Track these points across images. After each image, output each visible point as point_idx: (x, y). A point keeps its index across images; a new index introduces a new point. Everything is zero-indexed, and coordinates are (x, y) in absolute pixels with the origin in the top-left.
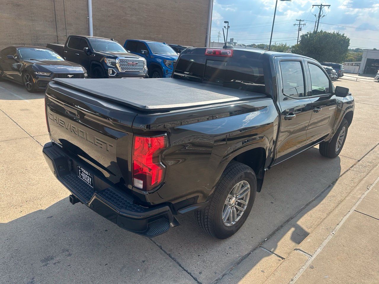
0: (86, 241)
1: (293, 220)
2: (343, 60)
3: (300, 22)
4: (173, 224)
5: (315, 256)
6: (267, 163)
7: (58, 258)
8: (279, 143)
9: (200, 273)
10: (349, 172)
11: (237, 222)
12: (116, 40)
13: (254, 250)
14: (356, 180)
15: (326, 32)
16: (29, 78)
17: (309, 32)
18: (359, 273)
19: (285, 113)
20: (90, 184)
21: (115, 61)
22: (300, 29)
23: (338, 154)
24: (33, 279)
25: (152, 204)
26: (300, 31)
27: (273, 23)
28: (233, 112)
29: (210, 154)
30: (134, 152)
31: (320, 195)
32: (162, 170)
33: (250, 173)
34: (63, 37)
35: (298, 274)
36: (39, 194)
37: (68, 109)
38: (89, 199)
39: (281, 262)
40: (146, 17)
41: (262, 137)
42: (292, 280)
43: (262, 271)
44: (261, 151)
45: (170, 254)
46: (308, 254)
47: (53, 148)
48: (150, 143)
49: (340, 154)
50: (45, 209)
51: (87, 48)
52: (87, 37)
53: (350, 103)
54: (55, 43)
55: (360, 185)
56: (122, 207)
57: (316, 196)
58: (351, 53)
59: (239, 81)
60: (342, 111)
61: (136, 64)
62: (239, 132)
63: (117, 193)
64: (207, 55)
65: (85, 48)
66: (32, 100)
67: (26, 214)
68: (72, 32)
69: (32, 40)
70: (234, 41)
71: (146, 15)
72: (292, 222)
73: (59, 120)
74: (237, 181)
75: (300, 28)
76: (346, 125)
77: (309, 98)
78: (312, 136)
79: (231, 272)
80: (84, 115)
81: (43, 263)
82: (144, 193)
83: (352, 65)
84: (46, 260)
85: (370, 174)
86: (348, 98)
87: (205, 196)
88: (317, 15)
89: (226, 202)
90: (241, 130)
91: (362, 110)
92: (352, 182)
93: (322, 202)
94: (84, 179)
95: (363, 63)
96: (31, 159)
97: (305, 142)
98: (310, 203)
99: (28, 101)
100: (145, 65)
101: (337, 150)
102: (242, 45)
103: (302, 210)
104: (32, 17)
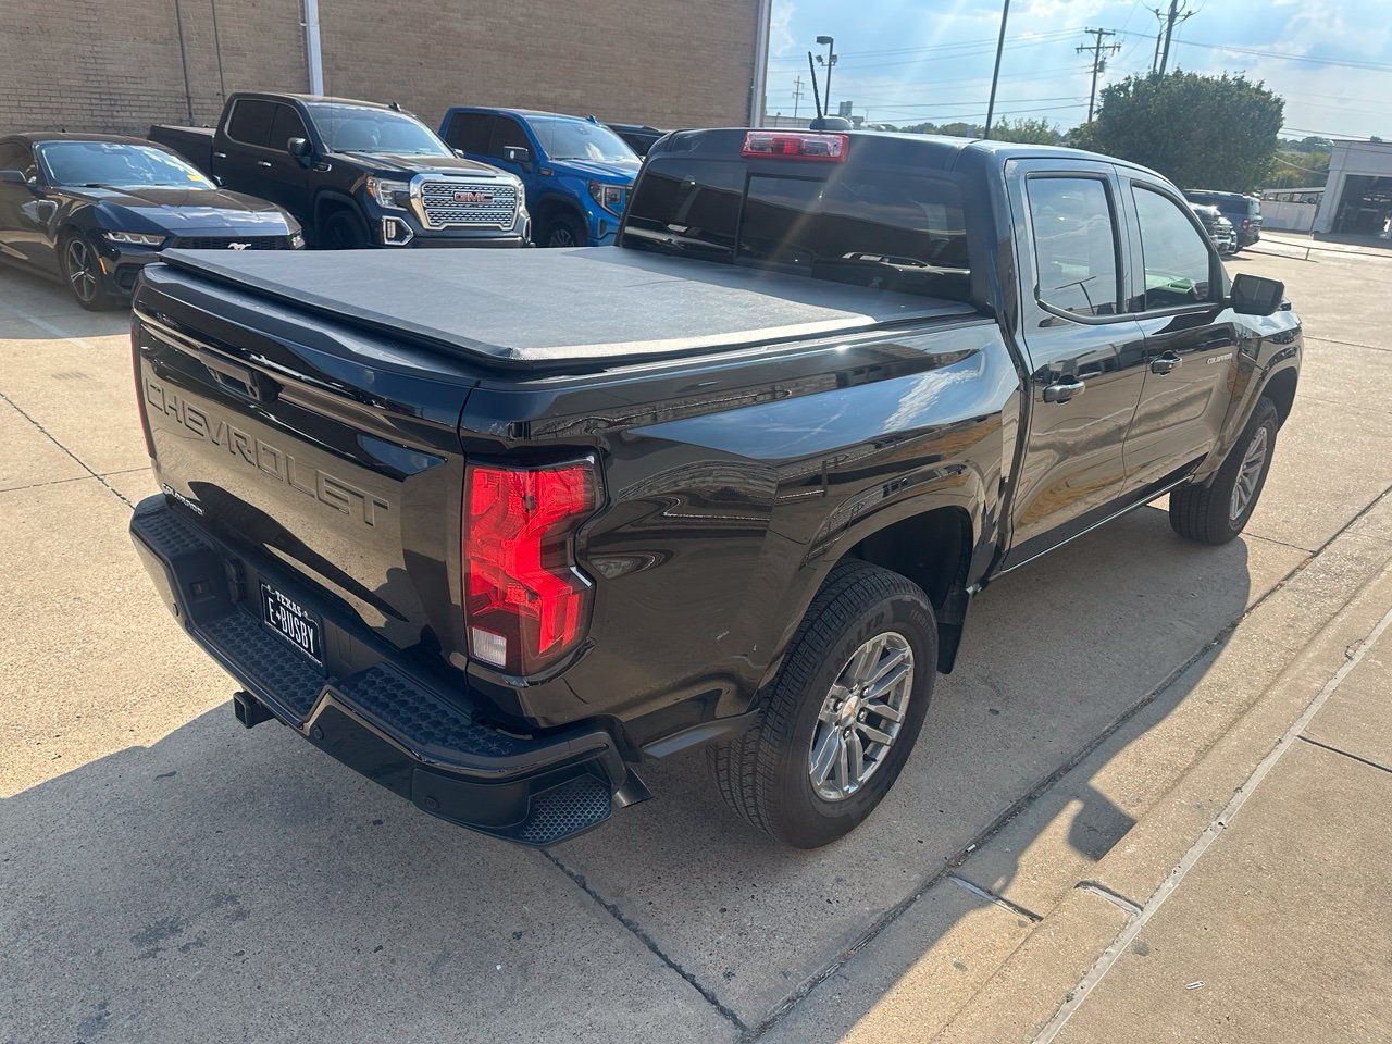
0: (303, 862)
1: (1070, 774)
2: (1259, 181)
3: (1100, 38)
4: (626, 795)
5: (1151, 909)
6: (978, 567)
7: (196, 929)
8: (1020, 491)
9: (728, 975)
10: (1277, 597)
11: (865, 786)
12: (409, 110)
13: (930, 885)
14: (1306, 627)
15: (1196, 76)
16: (84, 255)
17: (1133, 77)
18: (1317, 970)
19: (1045, 376)
20: (309, 649)
21: (405, 189)
22: (1099, 67)
23: (1240, 531)
24: (103, 1006)
25: (543, 725)
26: (1099, 74)
27: (998, 41)
28: (850, 373)
29: (762, 533)
30: (468, 528)
31: (1171, 683)
32: (577, 596)
33: (914, 604)
34: (209, 101)
35: (1093, 974)
36: (127, 691)
37: (216, 366)
38: (308, 709)
39: (1028, 930)
40: (521, 19)
41: (959, 469)
42: (1069, 998)
43: (958, 965)
44: (957, 519)
45: (614, 906)
46: (1129, 901)
47: (168, 515)
48: (529, 494)
49: (1245, 530)
50: (149, 745)
51: (302, 141)
52: (298, 97)
53: (1287, 339)
54: (180, 122)
55: (1322, 643)
56: (430, 736)
57: (1158, 684)
58: (1287, 154)
59: (872, 258)
60: (1256, 369)
61: (486, 197)
62: (871, 451)
63: (409, 686)
64: (749, 157)
65: (292, 139)
66: (97, 340)
67: (77, 766)
68: (243, 79)
69: (95, 113)
70: (855, 113)
71: (522, 15)
72: (1069, 780)
73: (186, 407)
74: (863, 633)
75: (1100, 59)
76: (1270, 421)
77: (1135, 319)
78: (1144, 466)
79: (844, 970)
80: (279, 387)
81: (141, 945)
82: (514, 682)
83: (1291, 201)
84: (152, 936)
85: (1356, 602)
86: (1279, 321)
87: (744, 692)
88: (1166, 10)
89: (823, 715)
90: (878, 443)
91: (1328, 367)
92: (1291, 631)
93: (1178, 709)
94: (288, 634)
95: (1332, 192)
96: (96, 561)
97: (1117, 487)
98: (1134, 711)
99: (83, 344)
100: (518, 202)
101: (1235, 513)
102: (883, 128)
103: (1104, 737)
104: (92, 24)
